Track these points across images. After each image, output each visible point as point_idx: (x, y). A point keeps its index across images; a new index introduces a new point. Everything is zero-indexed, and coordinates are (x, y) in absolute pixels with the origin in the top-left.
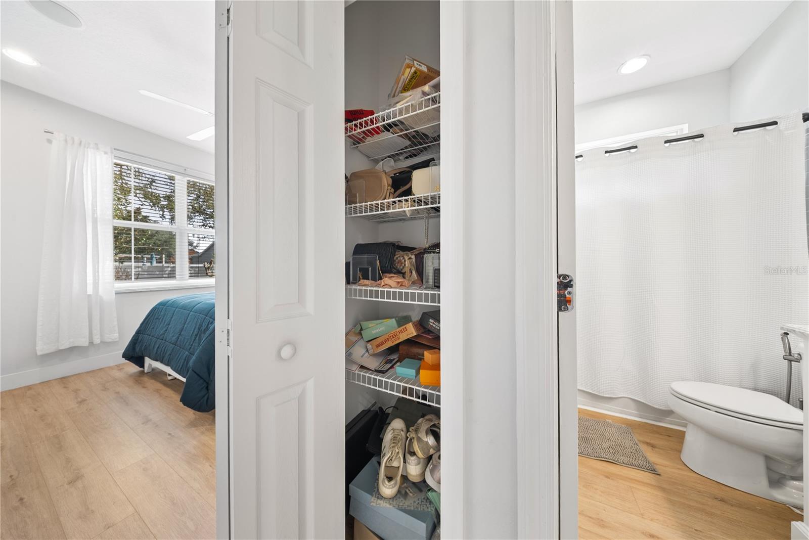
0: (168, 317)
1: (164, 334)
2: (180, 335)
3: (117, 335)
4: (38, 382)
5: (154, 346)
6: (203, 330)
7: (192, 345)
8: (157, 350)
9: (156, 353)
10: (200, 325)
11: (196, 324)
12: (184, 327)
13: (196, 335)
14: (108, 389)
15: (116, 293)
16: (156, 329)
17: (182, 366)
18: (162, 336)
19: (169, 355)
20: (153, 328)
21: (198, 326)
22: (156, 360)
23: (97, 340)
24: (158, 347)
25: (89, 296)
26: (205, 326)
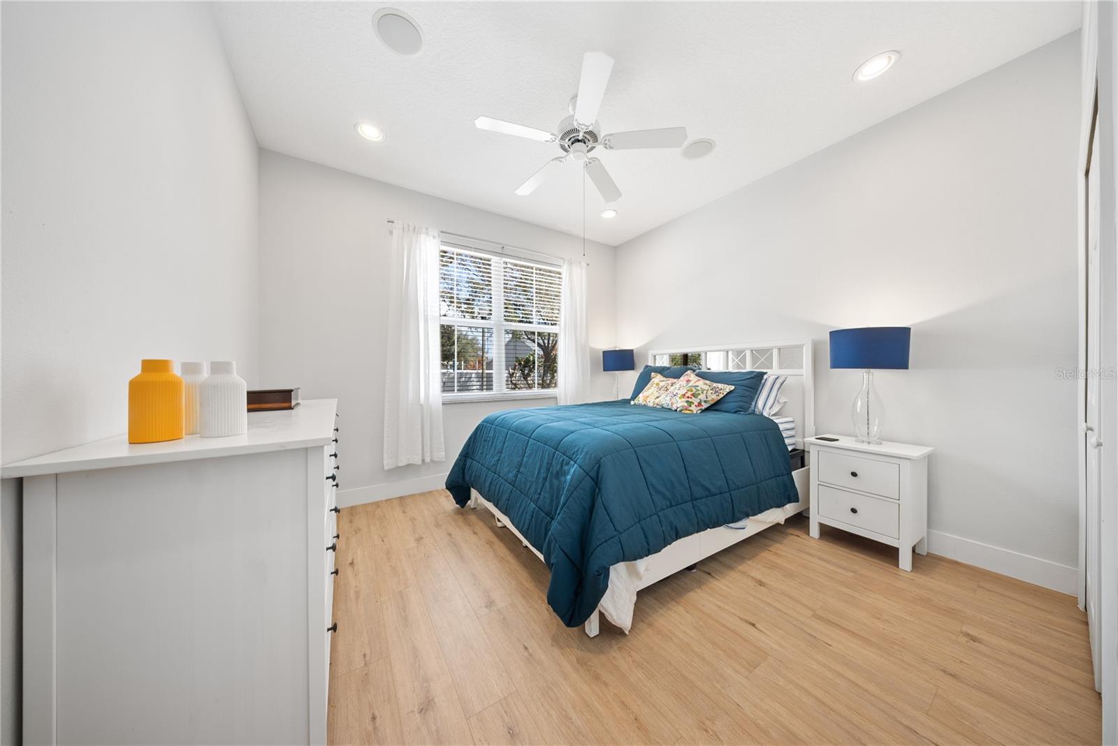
0: (499, 441)
1: (496, 465)
2: (518, 471)
3: (444, 453)
4: (384, 499)
5: (485, 480)
6: (554, 472)
7: (540, 494)
8: (490, 487)
9: (489, 490)
10: (548, 463)
11: (542, 460)
12: (522, 460)
13: (545, 479)
14: (440, 525)
15: (443, 404)
16: (486, 455)
17: (529, 525)
18: (495, 467)
19: (506, 500)
20: (482, 453)
21: (545, 464)
22: (489, 500)
23: (428, 460)
24: (491, 483)
25: (421, 405)
26: (558, 468)
